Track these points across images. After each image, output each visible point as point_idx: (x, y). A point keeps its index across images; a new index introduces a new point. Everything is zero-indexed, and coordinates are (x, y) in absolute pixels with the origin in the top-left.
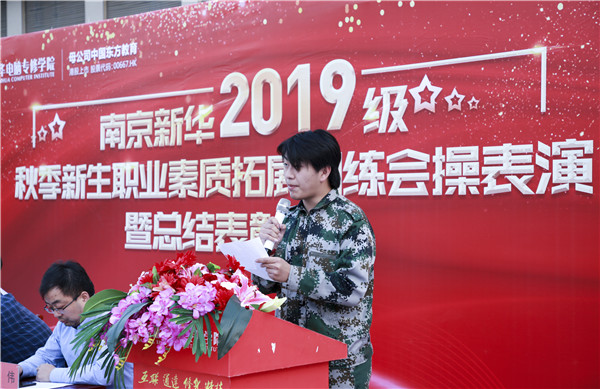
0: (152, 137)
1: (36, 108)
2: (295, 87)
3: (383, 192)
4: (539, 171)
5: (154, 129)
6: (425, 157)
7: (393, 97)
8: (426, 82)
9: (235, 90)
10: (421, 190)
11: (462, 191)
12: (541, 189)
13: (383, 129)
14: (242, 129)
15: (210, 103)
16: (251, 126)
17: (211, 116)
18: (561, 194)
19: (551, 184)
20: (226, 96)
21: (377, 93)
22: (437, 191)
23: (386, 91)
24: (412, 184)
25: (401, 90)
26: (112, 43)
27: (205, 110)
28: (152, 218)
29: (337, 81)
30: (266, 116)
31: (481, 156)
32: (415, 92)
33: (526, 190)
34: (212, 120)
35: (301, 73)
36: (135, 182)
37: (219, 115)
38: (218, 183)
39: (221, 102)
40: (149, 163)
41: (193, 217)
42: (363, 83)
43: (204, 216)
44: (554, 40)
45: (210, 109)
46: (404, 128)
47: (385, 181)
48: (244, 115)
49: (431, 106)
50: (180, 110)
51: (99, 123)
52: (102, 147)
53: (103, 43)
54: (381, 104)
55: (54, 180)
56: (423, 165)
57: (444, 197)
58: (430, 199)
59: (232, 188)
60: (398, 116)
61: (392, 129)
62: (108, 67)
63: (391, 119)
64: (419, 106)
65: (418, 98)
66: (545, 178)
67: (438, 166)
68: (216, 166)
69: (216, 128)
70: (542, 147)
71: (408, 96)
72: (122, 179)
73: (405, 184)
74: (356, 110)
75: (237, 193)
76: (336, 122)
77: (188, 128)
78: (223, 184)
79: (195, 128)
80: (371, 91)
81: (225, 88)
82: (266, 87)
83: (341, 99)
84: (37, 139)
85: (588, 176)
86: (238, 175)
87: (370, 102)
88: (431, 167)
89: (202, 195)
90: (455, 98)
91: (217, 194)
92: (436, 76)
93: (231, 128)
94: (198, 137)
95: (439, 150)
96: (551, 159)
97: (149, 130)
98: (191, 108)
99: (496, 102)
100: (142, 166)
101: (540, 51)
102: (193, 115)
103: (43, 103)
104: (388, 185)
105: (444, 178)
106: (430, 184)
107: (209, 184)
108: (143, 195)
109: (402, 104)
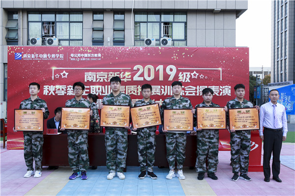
0: (107, 79)
1: (54, 68)
2: (159, 70)
3: (184, 95)
4: (220, 91)
5: (108, 77)
7: (186, 75)
8: (195, 72)
9: (138, 69)
10: (194, 94)
12: (221, 95)
13: (184, 81)
14: (142, 79)
15: (130, 72)
16: (144, 78)
17: (130, 75)
18: (225, 96)
19: (223, 94)
20: (135, 70)
22: (198, 95)
23: (184, 73)
24: (192, 93)
25: (189, 73)
26: (90, 53)
27: (127, 74)
29: (171, 70)
30: (149, 76)
32: (192, 74)
33: (218, 95)
34: (130, 76)
35: (161, 67)
36: (101, 90)
37: (133, 75)
38: (132, 92)
39: (134, 72)
40: (106, 86)
42: (178, 71)
44: (223, 67)
45: (130, 73)
46: (189, 81)
47: (184, 92)
48: (142, 75)
49: (196, 77)
50: (118, 73)
51: (84, 74)
52: (86, 81)
53: (87, 53)
54: (183, 76)
55: (63, 90)
56: (194, 89)
58: (196, 96)
59: (137, 93)
60: (188, 79)
61: (186, 81)
62: (89, 59)
63: (186, 79)
64: (193, 77)
65: (193, 76)
66: (222, 92)
67: (198, 90)
68: (132, 88)
69: (132, 78)
70: (221, 87)
71: (190, 75)
72: (95, 90)
73: (189, 93)
74: (177, 76)
75: (139, 94)
76: (171, 79)
77: (121, 77)
78: (134, 92)
79: (124, 78)
80: (181, 73)
81: (135, 68)
82: (149, 70)
83: (172, 75)
84: (55, 77)
85: (230, 93)
87: (180, 75)
88: (196, 90)
90: (202, 76)
91: (132, 94)
92: (197, 71)
93: (137, 78)
94: (125, 80)
95: (198, 86)
96: (223, 89)
97: (106, 77)
98: (122, 73)
99: (211, 78)
100: (103, 87)
101: (220, 69)
102: (123, 74)
103: (58, 67)
104: (185, 93)
105: (199, 92)
106: (196, 93)
107: (129, 92)
108: (103, 94)
109: (189, 76)
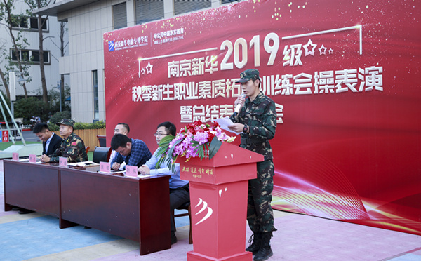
0: (191, 71)
1: (140, 59)
2: (253, 46)
3: (292, 93)
4: (360, 81)
5: (192, 67)
6: (310, 76)
7: (296, 49)
8: (310, 42)
9: (227, 48)
10: (309, 91)
11: (327, 91)
12: (361, 89)
13: (291, 64)
14: (230, 66)
15: (216, 54)
16: (234, 64)
17: (216, 60)
18: (369, 91)
19: (365, 87)
20: (223, 51)
21: (289, 48)
22: (316, 91)
23: (292, 47)
24: (305, 89)
25: (299, 46)
26: (173, 28)
27: (214, 58)
28: (192, 108)
29: (271, 43)
30: (241, 60)
31: (335, 75)
32: (305, 47)
33: (354, 90)
34: (217, 62)
35: (256, 40)
36: (184, 92)
37: (220, 60)
38: (220, 91)
39: (221, 54)
40: (190, 83)
41: (210, 107)
42: (283, 43)
43: (214, 107)
44: (365, 22)
45: (216, 57)
46: (301, 63)
47: (293, 88)
48: (231, 60)
49: (312, 53)
50: (203, 58)
51: (167, 65)
52: (169, 77)
53: (169, 29)
54: (290, 53)
55: (149, 92)
56: (309, 80)
57: (319, 94)
58: (313, 95)
59: (226, 94)
60: (298, 58)
61: (296, 64)
62: (171, 40)
63: (295, 59)
64: (307, 53)
65: (306, 50)
66: (362, 84)
67: (316, 80)
68: (219, 83)
69: (219, 66)
70: (361, 70)
71: (302, 49)
72: (178, 91)
73: (302, 89)
74: (280, 56)
75: (228, 95)
76: (271, 61)
77: (207, 66)
78: (222, 91)
79: (209, 66)
80: (286, 47)
81: (222, 47)
82: (240, 46)
83: (273, 51)
84: (141, 74)
85: (381, 83)
86: (229, 87)
87: (286, 52)
88: (313, 81)
89: (213, 97)
90: (322, 49)
91: (220, 96)
92: (314, 39)
93: (225, 66)
94: (211, 70)
95: (316, 73)
96: (365, 75)
97: (189, 68)
98: (208, 57)
99: (341, 50)
100: (187, 85)
101: (359, 27)
102: (209, 61)
103: (143, 57)
104: (295, 90)
105: (319, 86)
106: (313, 89)
107: (216, 92)
108: (188, 98)
109: (300, 52)
